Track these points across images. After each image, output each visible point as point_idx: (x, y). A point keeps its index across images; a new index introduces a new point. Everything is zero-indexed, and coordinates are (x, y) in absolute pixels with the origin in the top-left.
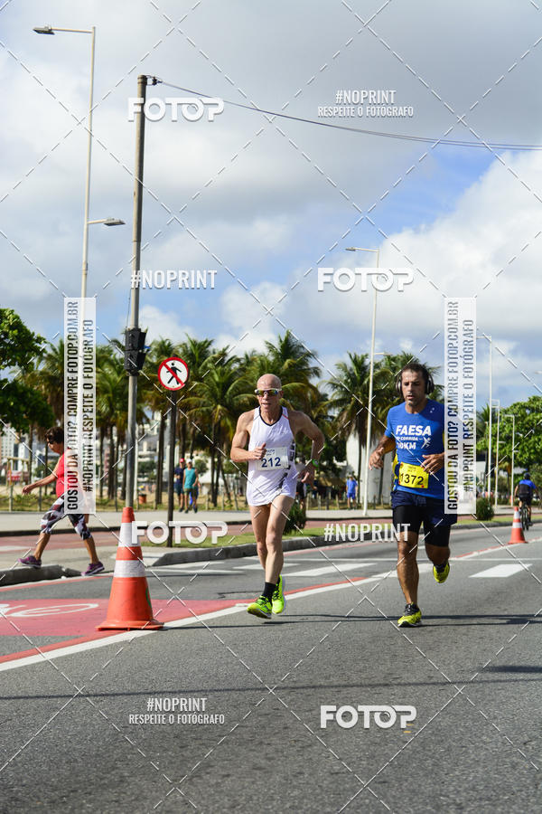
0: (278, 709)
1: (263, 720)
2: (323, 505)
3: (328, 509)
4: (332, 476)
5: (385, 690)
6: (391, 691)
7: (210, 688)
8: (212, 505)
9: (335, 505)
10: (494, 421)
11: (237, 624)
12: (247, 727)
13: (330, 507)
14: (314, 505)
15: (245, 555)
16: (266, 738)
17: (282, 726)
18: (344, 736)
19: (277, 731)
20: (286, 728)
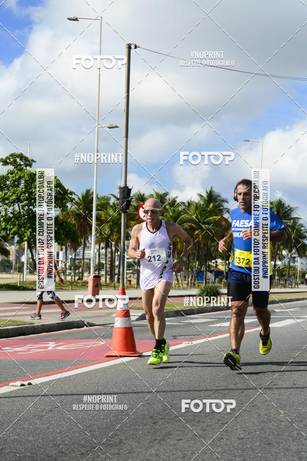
5: (269, 391)
6: (272, 392)
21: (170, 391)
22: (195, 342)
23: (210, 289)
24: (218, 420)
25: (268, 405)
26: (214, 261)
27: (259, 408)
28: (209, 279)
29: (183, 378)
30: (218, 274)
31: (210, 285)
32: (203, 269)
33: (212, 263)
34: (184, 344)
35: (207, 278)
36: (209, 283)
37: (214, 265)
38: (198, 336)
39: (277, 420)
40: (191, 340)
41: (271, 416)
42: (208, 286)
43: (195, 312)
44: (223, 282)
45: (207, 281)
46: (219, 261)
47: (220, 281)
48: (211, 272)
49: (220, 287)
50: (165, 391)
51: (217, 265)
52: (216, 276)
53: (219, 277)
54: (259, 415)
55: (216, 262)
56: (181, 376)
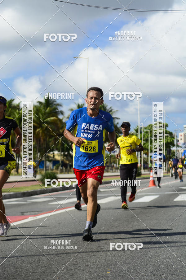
0: (50, 264)
1: (44, 269)
2: (66, 171)
3: (68, 173)
4: (69, 158)
5: (97, 253)
6: (100, 254)
7: (19, 255)
8: (16, 173)
9: (71, 172)
10: (141, 133)
11: (30, 226)
12: (37, 272)
13: (69, 172)
14: (62, 172)
15: (32, 195)
16: (45, 277)
17: (52, 272)
18: (81, 275)
19: (50, 274)
20: (54, 272)
21: (19, 257)
22: (39, 217)
23: (50, 174)
24: (58, 278)
25: (97, 265)
26: (51, 153)
27: (90, 267)
28: (48, 167)
29: (30, 246)
30: (55, 162)
31: (50, 171)
32: (43, 159)
33: (50, 154)
34: (30, 219)
35: (47, 166)
36: (48, 170)
37: (52, 156)
38: (41, 212)
39: (105, 276)
40: (35, 215)
41: (100, 273)
42: (48, 173)
43: (38, 193)
44: (59, 169)
45: (47, 168)
46: (56, 152)
47: (57, 168)
48: (50, 161)
49: (57, 173)
50: (16, 257)
51: (54, 156)
52: (54, 165)
53: (56, 165)
54: (91, 273)
55: (54, 153)
56: (28, 244)
